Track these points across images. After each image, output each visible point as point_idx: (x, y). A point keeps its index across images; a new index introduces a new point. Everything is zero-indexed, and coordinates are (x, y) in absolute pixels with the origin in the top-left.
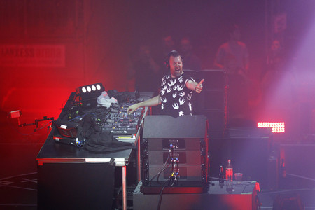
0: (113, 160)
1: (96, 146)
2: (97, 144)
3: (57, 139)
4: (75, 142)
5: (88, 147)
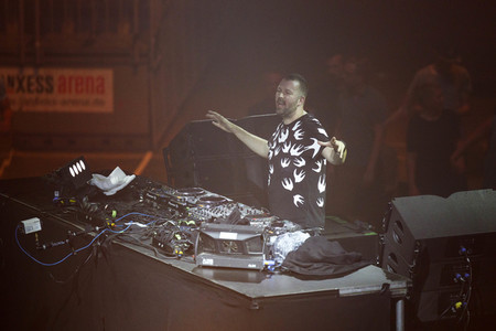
0: (386, 286)
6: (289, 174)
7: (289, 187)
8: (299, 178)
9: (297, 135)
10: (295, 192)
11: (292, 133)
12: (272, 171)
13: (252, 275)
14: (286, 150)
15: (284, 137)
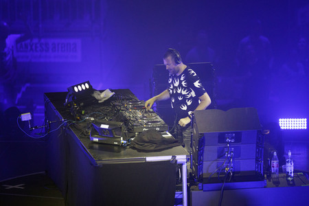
0: (174, 157)
1: (146, 144)
2: (147, 142)
3: (96, 140)
4: (119, 142)
5: (137, 146)
6: (184, 102)
7: (185, 108)
8: (189, 103)
9: (183, 83)
10: (188, 110)
11: (181, 82)
12: (173, 101)
13: (116, 148)
14: (179, 91)
15: (177, 84)
